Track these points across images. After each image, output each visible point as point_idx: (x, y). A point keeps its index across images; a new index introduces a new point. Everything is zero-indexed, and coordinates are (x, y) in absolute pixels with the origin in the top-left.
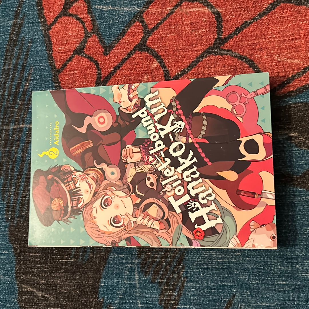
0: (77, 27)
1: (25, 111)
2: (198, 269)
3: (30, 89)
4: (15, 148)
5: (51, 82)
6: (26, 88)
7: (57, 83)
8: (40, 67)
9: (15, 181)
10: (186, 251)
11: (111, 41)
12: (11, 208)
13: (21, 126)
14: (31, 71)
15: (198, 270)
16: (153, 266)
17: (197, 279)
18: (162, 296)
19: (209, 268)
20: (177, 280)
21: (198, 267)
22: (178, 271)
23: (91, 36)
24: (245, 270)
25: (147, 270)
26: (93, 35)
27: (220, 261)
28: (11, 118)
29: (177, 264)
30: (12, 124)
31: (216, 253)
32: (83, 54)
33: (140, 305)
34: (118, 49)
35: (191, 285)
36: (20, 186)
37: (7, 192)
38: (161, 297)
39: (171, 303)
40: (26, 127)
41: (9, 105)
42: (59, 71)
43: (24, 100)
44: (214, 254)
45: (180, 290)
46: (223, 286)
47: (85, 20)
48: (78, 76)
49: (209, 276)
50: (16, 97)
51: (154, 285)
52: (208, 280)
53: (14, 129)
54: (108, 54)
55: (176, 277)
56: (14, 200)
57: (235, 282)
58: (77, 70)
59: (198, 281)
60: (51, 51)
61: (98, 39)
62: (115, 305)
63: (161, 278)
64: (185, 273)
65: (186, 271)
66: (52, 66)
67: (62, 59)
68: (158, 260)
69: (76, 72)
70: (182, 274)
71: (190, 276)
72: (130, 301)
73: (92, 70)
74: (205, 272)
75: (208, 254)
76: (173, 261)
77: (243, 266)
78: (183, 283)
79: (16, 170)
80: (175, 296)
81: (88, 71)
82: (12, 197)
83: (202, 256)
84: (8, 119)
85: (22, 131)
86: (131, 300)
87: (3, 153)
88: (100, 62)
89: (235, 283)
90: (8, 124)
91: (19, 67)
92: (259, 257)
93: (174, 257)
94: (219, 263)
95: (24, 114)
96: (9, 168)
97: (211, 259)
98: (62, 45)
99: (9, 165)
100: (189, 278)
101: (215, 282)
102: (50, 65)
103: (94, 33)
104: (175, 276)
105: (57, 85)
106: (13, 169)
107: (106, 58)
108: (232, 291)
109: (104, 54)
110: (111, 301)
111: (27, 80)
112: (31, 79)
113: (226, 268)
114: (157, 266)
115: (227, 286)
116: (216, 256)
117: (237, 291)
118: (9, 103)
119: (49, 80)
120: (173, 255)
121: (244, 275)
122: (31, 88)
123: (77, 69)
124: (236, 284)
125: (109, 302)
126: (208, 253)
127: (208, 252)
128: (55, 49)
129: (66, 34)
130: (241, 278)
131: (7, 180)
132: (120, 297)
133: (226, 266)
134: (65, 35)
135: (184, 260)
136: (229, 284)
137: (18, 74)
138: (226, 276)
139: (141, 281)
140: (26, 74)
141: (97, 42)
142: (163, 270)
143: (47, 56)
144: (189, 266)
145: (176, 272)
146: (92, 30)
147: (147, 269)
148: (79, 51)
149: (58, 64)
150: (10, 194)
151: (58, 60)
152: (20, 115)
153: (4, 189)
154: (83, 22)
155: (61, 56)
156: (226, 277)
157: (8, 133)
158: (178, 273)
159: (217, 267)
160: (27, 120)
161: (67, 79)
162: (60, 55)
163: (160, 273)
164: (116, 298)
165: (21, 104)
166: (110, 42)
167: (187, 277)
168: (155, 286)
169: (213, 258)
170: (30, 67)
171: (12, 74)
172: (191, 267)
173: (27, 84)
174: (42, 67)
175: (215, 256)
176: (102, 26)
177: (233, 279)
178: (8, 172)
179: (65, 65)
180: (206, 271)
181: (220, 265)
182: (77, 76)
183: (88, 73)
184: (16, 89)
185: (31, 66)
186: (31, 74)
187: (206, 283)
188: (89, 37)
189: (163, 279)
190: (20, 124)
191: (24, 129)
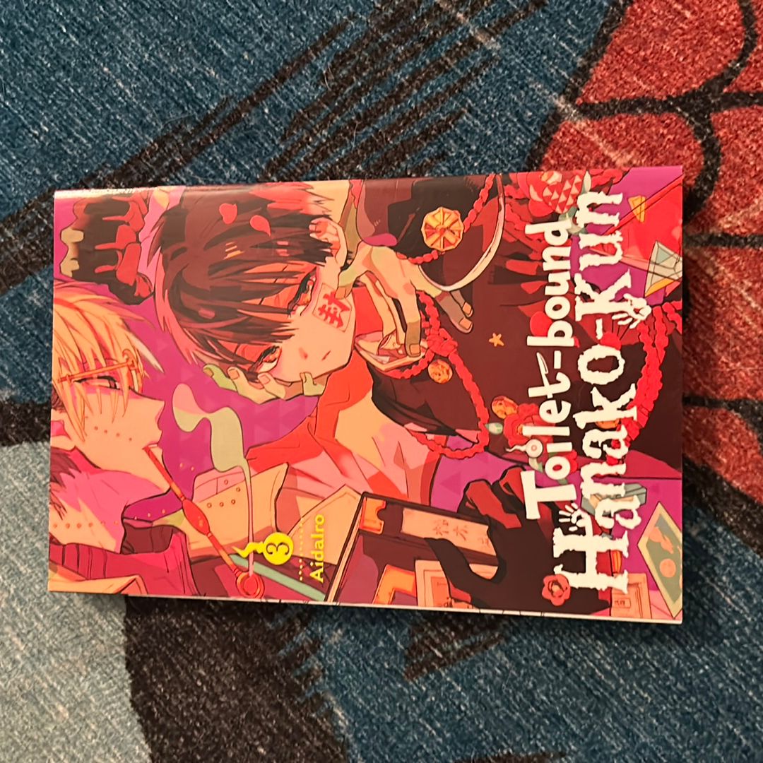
2: (543, 646)
4: (404, 52)
9: (343, 124)
12: (284, 170)
13: (460, 15)
15: (540, 649)
17: (523, 662)
19: (566, 666)
21: (548, 643)
24: (628, 733)
27: (600, 674)
31: (607, 654)
35: (502, 659)
36: (343, 143)
37: (304, 127)
39: (433, 652)
40: (468, 29)
44: (602, 652)
45: (472, 647)
46: (560, 719)
48: (681, 28)
49: (551, 676)
52: (541, 682)
53: (438, 7)
56: (306, 159)
57: (590, 735)
58: (694, 13)
59: (522, 665)
69: (688, 14)
71: (515, 643)
73: (728, 46)
74: (551, 663)
75: (590, 641)
77: (632, 723)
78: (492, 642)
79: (363, 101)
80: (453, 648)
81: (716, 40)
82: (308, 150)
85: (451, 28)
87: (366, 36)
88: (760, 47)
89: (586, 736)
92: (679, 738)
94: (593, 675)
96: (352, 82)
97: (585, 654)
99: (359, 75)
100: (511, 644)
101: (552, 699)
106: (358, 92)
108: (567, 743)
113: (597, 697)
115: (567, 726)
116: (600, 659)
117: (575, 753)
121: (616, 738)
123: (696, 9)
124: (586, 740)
126: (591, 638)
130: (608, 739)
131: (327, 104)
133: (602, 693)
136: (573, 727)
138: (584, 709)
150: (308, 139)
153: (306, 116)
156: (580, 712)
159: (583, 678)
160: (483, 13)
161: (655, 10)
167: (508, 640)
169: (591, 658)
175: (599, 657)
177: (591, 727)
178: (345, 89)
180: (554, 665)
181: (591, 680)
182: (681, 25)
183: (711, 43)
187: (533, 683)
190: (462, 9)
191: (460, 29)
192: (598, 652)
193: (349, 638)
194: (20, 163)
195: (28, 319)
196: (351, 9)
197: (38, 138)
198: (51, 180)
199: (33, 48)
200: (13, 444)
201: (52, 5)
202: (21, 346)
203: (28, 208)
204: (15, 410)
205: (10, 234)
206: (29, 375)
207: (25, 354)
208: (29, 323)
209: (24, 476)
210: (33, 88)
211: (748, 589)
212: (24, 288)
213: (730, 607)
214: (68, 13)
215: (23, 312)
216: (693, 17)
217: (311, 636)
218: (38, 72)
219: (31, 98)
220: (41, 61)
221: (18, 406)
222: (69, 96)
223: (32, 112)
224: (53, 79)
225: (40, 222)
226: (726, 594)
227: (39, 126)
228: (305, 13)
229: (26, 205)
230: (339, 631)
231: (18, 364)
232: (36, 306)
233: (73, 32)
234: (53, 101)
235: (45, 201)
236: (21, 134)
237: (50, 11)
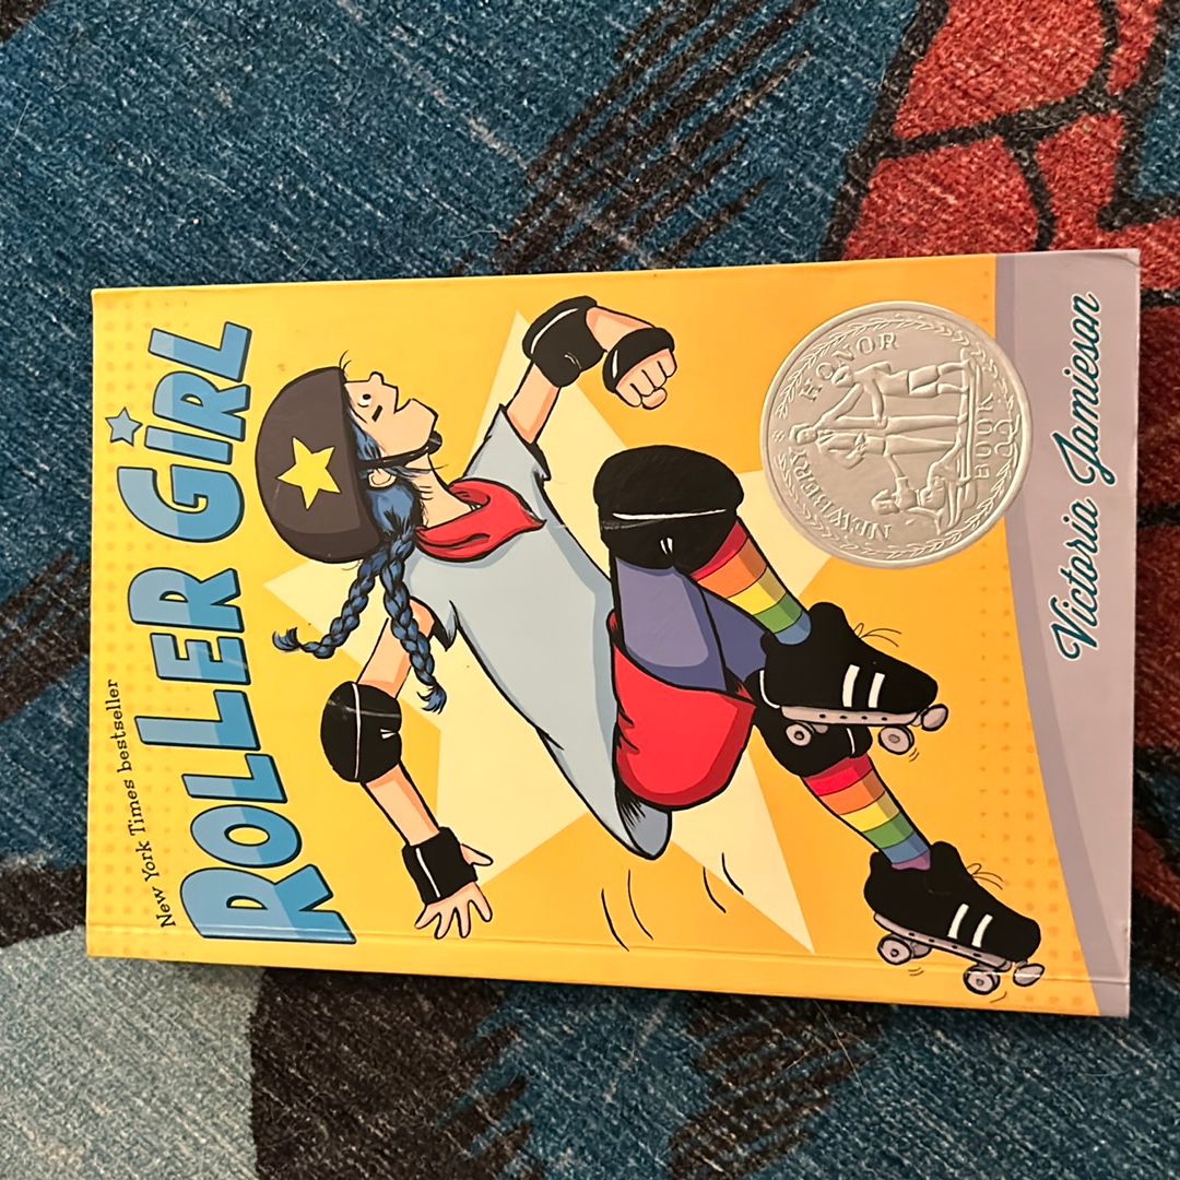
0: (1080, 35)
1: (673, 195)
2: (864, 1138)
3: (746, 130)
5: (836, 162)
6: (733, 111)
7: (856, 184)
8: (840, 77)
10: (867, 1063)
11: (1161, 192)
13: (622, 238)
14: (797, 64)
15: (861, 1144)
16: (733, 1023)
17: (840, 1166)
18: (698, 1127)
19: (902, 1165)
20: (776, 1118)
21: (871, 1134)
22: (800, 1100)
23: (1106, 111)
25: (706, 1022)
26: (1114, 111)
27: (952, 1170)
28: (605, 181)
29: (812, 1079)
30: (596, 207)
31: (958, 1139)
32: (1025, 154)
33: (609, 1099)
34: (1161, 240)
35: (808, 1165)
38: (692, 1126)
39: (709, 1166)
40: (637, 257)
41: (631, 125)
42: (892, 147)
43: (694, 154)
44: (950, 1138)
45: (764, 1153)
47: (1128, 33)
48: (945, 221)
50: (672, 118)
51: (696, 1076)
53: (589, 230)
54: (1111, 228)
55: (780, 1108)
58: (959, 196)
59: (840, 1171)
60: (921, 47)
61: (1120, 143)
62: (532, 1038)
63: (731, 1076)
64: (817, 1119)
65: (824, 1117)
66: (882, 109)
67: (940, 110)
68: (761, 1019)
69: (951, 200)
70: (807, 1117)
71: (824, 1140)
72: (589, 1064)
73: (1014, 238)
74: (880, 1163)
75: (931, 1124)
76: (808, 1059)
78: (790, 1142)
80: (737, 1156)
81: (997, 232)
83: (907, 1114)
84: (592, 178)
85: (612, 258)
86: (593, 1063)
88: (1062, 235)
90: (581, 196)
91: (764, 11)
93: (818, 1052)
94: (941, 1173)
95: (659, 203)
97: (927, 1145)
98: (977, 57)
100: (819, 1142)
102: (880, 99)
103: (1124, 108)
104: (781, 1105)
105: (853, 193)
107: (1095, 234)
109: (1100, 218)
110: (526, 1016)
111: (756, 85)
112: (776, 93)
114: (747, 1033)
116: (948, 1150)
118: (633, 117)
119: (837, 150)
120: (820, 1042)
122: (752, 126)
123: (963, 190)
125: (521, 1015)
126: (932, 1120)
127: (934, 1117)
128: (941, 52)
129: (1022, 30)
132: (566, 1028)
134: (1014, 32)
135: (842, 1083)
137: (740, 37)
139: (663, 1037)
140: (769, 60)
141: (1107, 151)
142: (755, 1057)
143: (892, 54)
144: (844, 1110)
145: (792, 1098)
146: (1126, 92)
147: (707, 1017)
148: (1015, 131)
149: (911, 117)
151: (922, 103)
152: (645, 198)
154: (1113, 34)
155: (942, 97)
157: (563, 226)
158: (796, 1106)
160: (656, 232)
161: (903, 199)
162: (944, 89)
163: (741, 1059)
164: (552, 1023)
165: (677, 159)
166: (1154, 191)
167: (813, 1136)
168: (695, 1083)
169: (936, 1149)
170: (800, 45)
171: (719, 18)
172: (848, 1119)
173: (748, 104)
174: (844, 81)
175: (947, 1145)
176: (1171, 107)
179: (930, 142)
180: (885, 1164)
182: (944, 216)
183: (991, 238)
184: (695, 89)
185: (809, 46)
186: (787, 72)
188: (1094, 111)
189: (735, 1084)
190: (624, 229)
191: (625, 258)
192: (945, 1139)
193: (585, 1159)
194: (15, 521)
195: (58, 747)
196: (465, 245)
197: (35, 481)
198: (64, 541)
199: (11, 351)
200: (63, 930)
201: (32, 285)
202: (53, 786)
203: (36, 585)
204: (57, 880)
205: (14, 626)
206: (69, 826)
207: (61, 798)
208: (60, 752)
209: (84, 974)
210: (19, 410)
211: (1148, 1022)
212: (46, 703)
213: (1125, 1051)
214: (56, 293)
215: (49, 738)
216: (959, 204)
217: (529, 1163)
218: (23, 386)
219: (18, 424)
220: (26, 370)
221: (60, 874)
222: (73, 416)
223: (22, 444)
224: (45, 393)
225: (56, 603)
226: (1116, 1033)
227: (35, 464)
228: (398, 259)
229: (32, 581)
230: (569, 1151)
231: (53, 813)
232: (67, 726)
233: (66, 322)
234: (51, 425)
235: (58, 573)
236: (10, 479)
237: (28, 294)
